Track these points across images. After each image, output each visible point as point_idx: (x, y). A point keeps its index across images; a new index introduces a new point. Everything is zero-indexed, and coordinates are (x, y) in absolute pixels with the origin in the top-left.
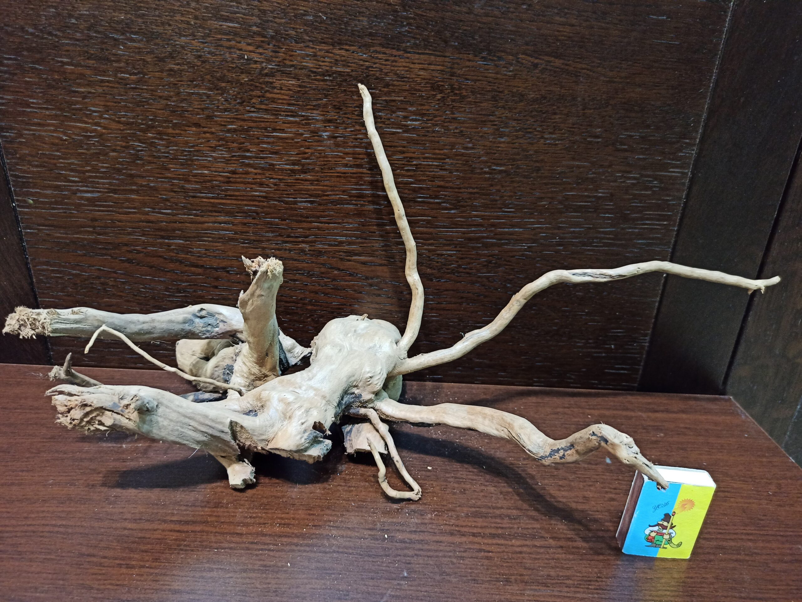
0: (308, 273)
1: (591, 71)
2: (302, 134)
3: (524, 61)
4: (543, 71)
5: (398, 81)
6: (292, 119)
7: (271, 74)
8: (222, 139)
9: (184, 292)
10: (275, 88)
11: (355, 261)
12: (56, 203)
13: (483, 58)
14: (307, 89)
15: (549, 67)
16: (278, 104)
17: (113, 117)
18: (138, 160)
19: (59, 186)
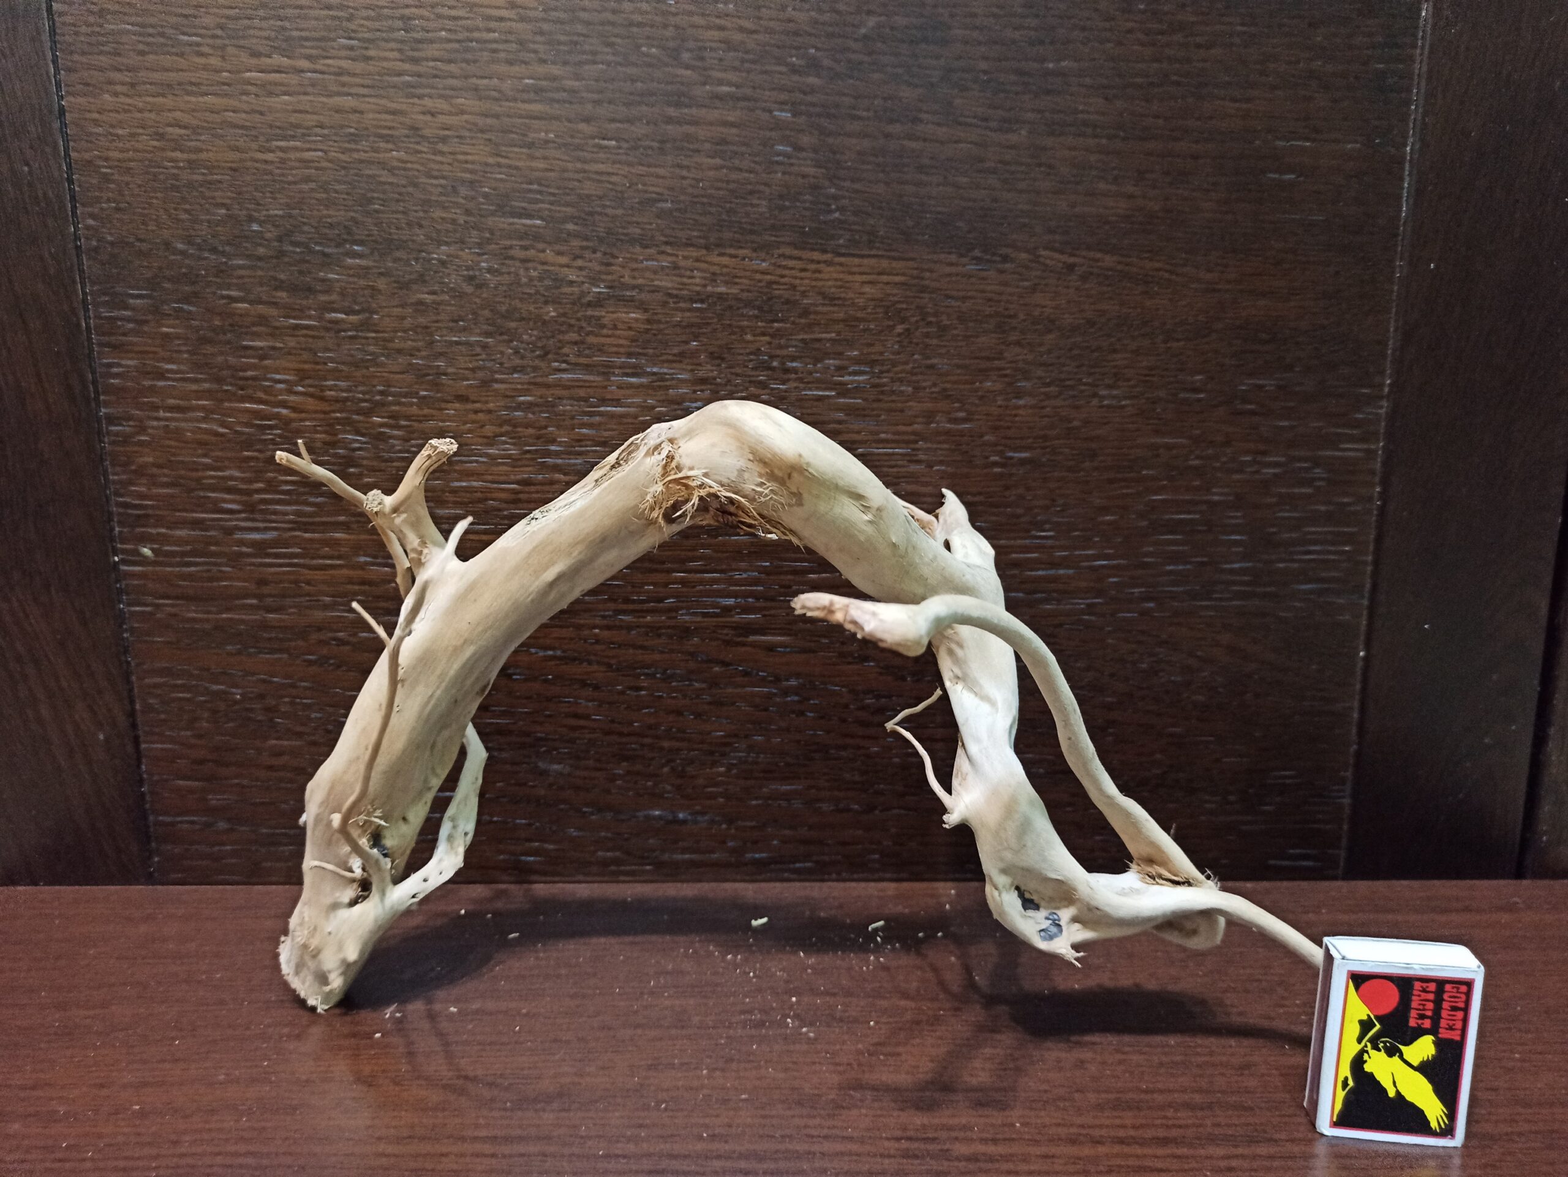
0: (664, 672)
1: (1171, 272)
2: (654, 407)
3: (1048, 262)
4: (1084, 278)
5: (824, 305)
6: (633, 380)
7: (599, 302)
8: (508, 422)
10: (603, 326)
11: (754, 645)
12: (194, 553)
13: (974, 258)
14: (662, 326)
15: (1095, 270)
16: (609, 354)
17: (311, 390)
18: (352, 466)
19: (203, 520)
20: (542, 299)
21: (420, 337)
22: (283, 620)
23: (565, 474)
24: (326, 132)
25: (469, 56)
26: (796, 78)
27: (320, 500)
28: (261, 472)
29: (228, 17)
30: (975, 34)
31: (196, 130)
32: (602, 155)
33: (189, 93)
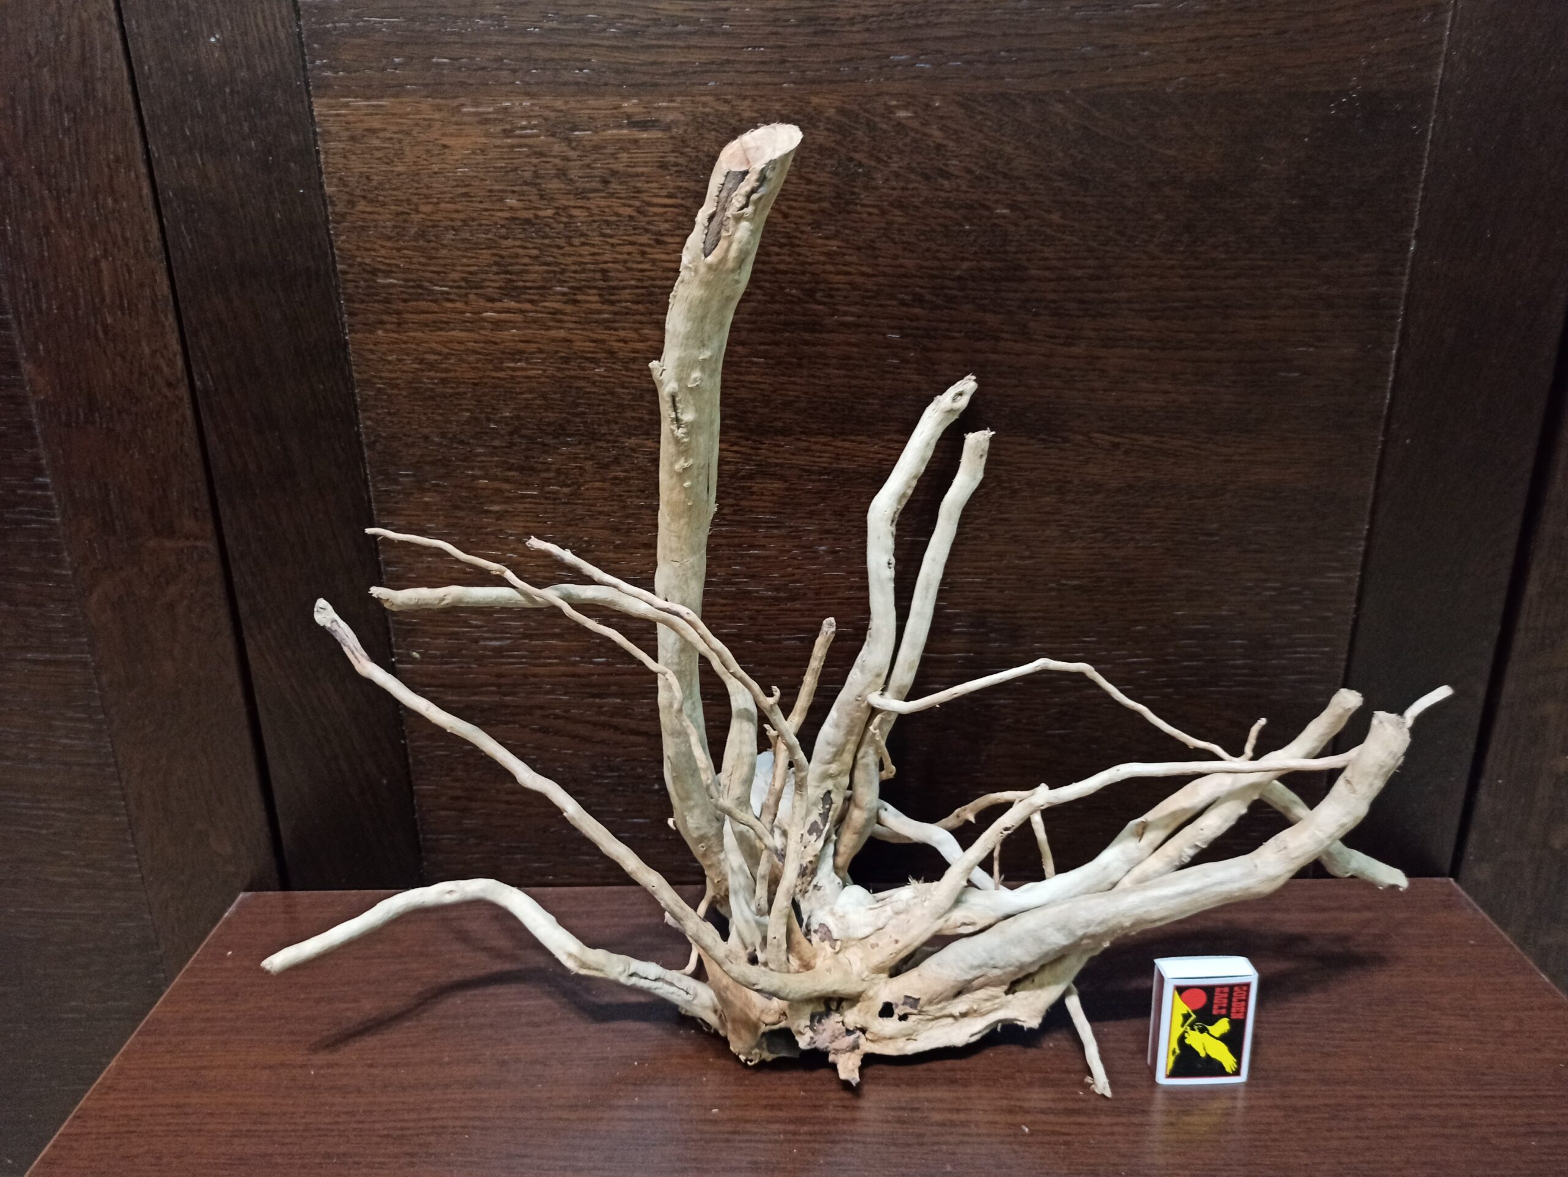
1: (1196, 448)
2: (790, 551)
3: (1099, 442)
4: (1127, 453)
6: (775, 531)
7: (750, 476)
9: (619, 770)
10: (753, 493)
12: (450, 656)
13: (1040, 440)
14: (798, 493)
15: (1136, 448)
16: (758, 513)
24: (544, 356)
25: (652, 298)
26: (905, 309)
29: (470, 273)
30: (1047, 274)
31: (447, 357)
32: (754, 369)
33: (441, 329)
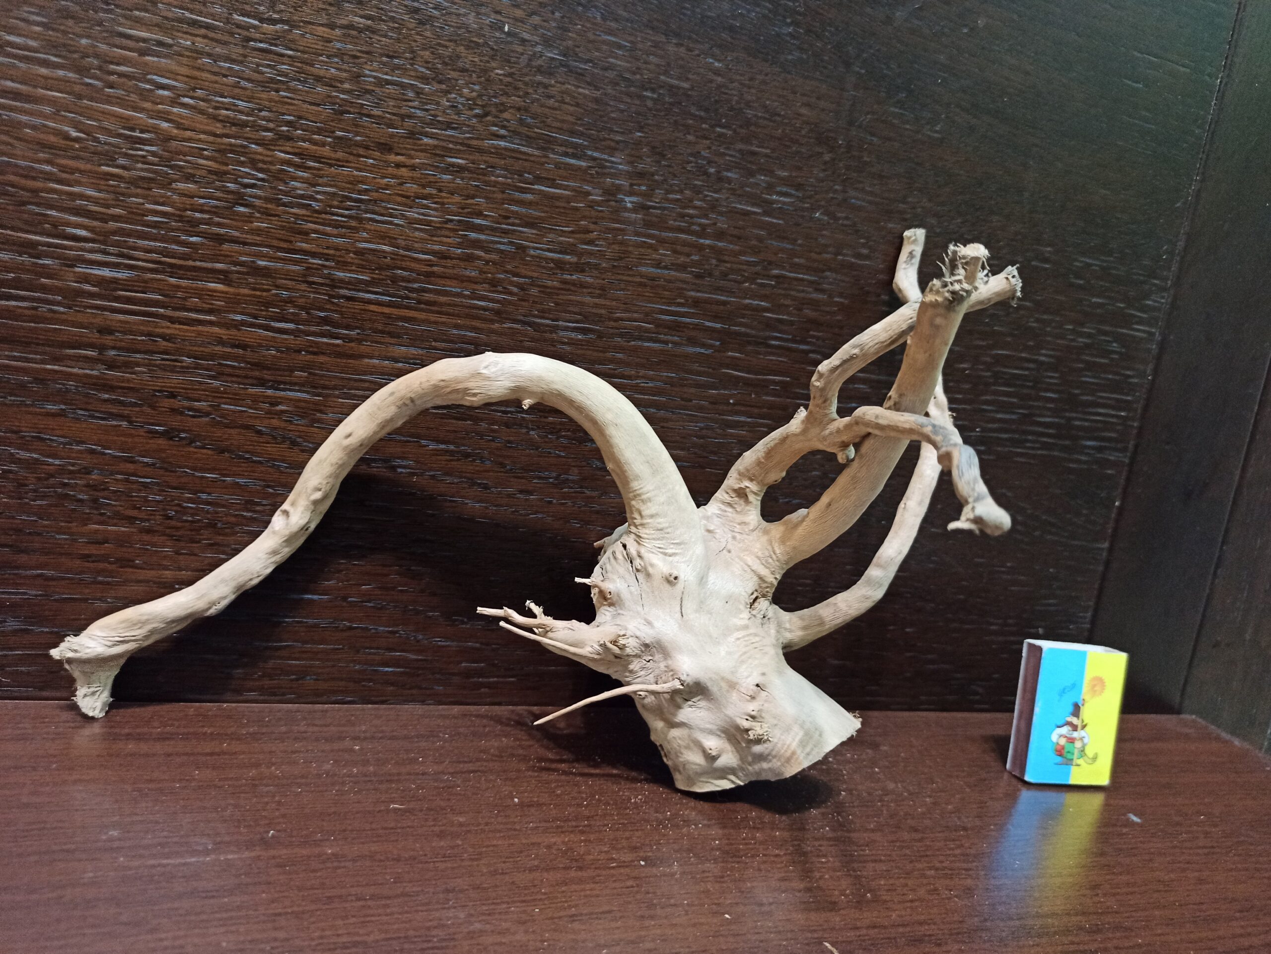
8: (433, 183)
17: (201, 103)
18: (242, 205)
19: (34, 245)
20: (492, 53)
21: (345, 67)
22: (128, 381)
23: (487, 251)
27: (193, 239)
28: (123, 195)
